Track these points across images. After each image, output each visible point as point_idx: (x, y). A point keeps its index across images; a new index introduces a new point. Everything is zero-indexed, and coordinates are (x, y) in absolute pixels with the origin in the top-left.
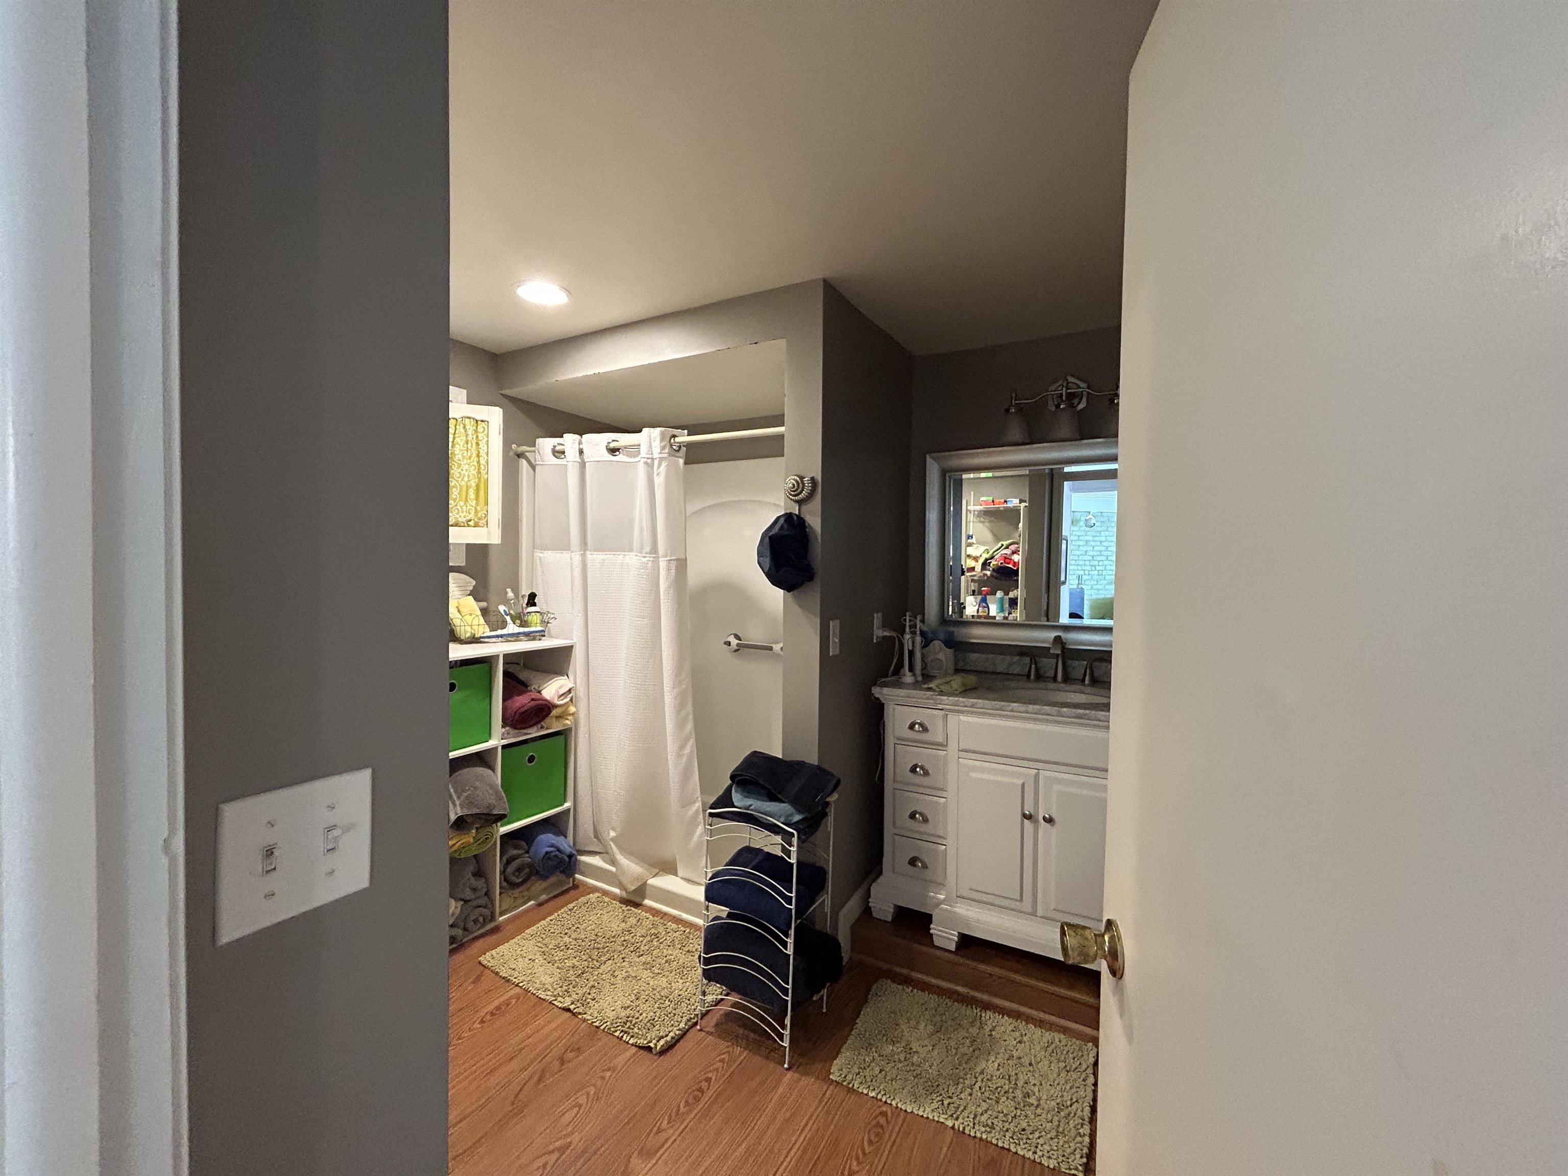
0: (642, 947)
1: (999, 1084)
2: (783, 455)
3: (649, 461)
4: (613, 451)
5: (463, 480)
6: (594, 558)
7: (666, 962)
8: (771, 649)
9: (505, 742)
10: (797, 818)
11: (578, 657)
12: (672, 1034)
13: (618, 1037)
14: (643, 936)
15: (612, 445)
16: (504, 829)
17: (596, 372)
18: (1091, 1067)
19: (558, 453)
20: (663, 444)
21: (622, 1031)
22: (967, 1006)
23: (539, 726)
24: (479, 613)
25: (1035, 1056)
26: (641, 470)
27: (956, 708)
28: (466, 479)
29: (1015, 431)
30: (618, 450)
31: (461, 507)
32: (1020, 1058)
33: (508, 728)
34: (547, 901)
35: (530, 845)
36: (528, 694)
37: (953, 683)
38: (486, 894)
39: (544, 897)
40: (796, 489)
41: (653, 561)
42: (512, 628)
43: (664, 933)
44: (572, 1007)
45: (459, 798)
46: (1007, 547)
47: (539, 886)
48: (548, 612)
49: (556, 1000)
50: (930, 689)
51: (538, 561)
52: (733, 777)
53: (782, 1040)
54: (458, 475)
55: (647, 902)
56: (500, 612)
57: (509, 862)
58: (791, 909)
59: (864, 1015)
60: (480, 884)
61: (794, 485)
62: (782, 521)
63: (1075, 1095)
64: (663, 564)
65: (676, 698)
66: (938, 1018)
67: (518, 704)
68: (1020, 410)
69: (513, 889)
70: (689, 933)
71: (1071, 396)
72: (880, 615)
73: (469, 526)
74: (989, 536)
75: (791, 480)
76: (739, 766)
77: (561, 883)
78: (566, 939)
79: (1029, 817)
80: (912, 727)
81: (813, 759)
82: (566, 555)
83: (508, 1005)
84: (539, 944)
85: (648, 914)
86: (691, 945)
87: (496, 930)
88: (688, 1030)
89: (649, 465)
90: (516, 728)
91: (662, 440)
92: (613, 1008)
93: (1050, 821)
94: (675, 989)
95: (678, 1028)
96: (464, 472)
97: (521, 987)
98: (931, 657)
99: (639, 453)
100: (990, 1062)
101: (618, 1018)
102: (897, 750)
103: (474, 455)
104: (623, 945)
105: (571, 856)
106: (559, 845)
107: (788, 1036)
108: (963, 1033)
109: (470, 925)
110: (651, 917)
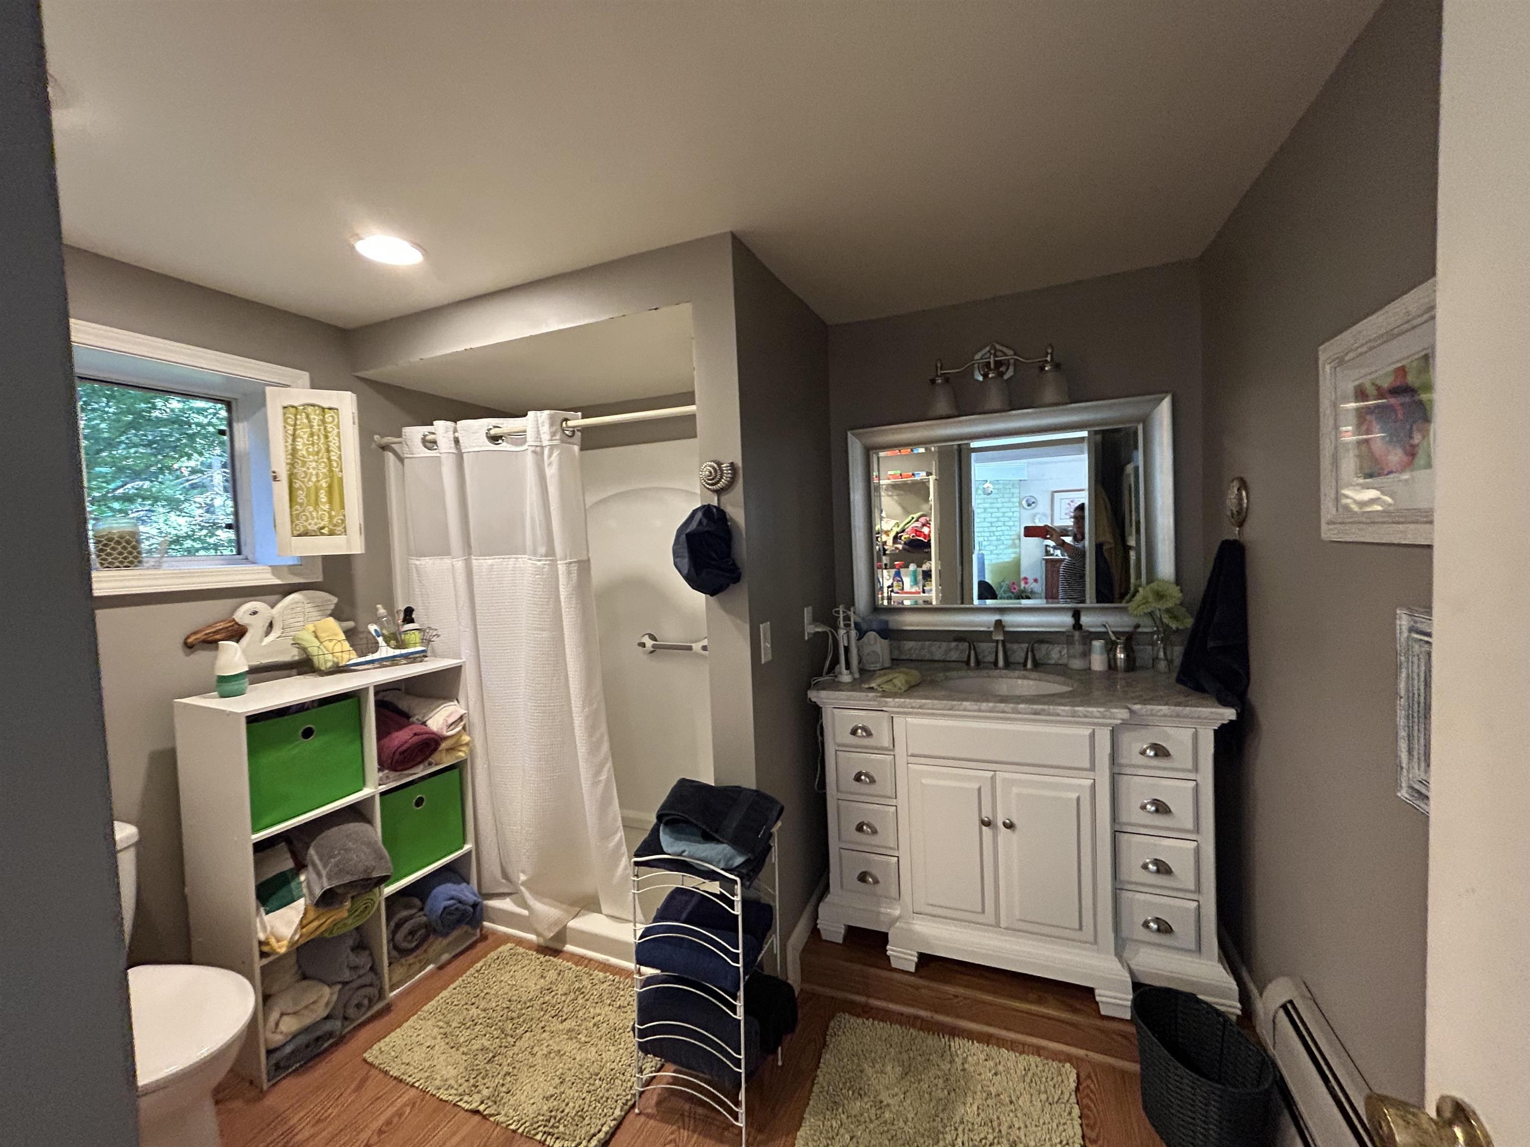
0: (564, 1009)
1: (982, 1136)
2: (695, 436)
3: (538, 449)
4: (495, 439)
5: (309, 480)
6: (481, 564)
7: (595, 1025)
8: (690, 648)
9: (383, 788)
10: (739, 860)
11: (468, 678)
12: (605, 1129)
13: (540, 1142)
14: (566, 994)
15: (492, 432)
16: (389, 890)
17: (468, 347)
18: (1073, 1093)
19: (429, 443)
20: (554, 429)
21: (545, 1133)
22: (934, 1034)
23: (426, 763)
24: (343, 637)
25: (1014, 1090)
26: (530, 459)
27: (902, 710)
28: (314, 479)
29: (942, 405)
30: (501, 437)
31: (310, 513)
32: (999, 1095)
33: (386, 771)
34: (449, 962)
35: (423, 901)
36: (411, 727)
37: (896, 681)
38: (372, 969)
39: (446, 957)
40: (713, 478)
41: (548, 565)
42: (385, 651)
43: (589, 986)
44: (481, 1108)
45: (325, 866)
46: (917, 520)
47: (438, 944)
48: (430, 628)
49: (461, 1100)
50: (871, 689)
51: (414, 570)
52: (660, 817)
53: (737, 1119)
54: (303, 475)
55: (569, 948)
56: (370, 633)
57: (398, 926)
58: (738, 968)
59: (824, 1063)
60: (363, 960)
61: (710, 472)
62: (699, 515)
63: (1064, 1134)
64: (561, 568)
65: (587, 717)
66: (905, 1056)
67: (396, 743)
68: (947, 380)
69: (405, 956)
70: (619, 982)
71: (999, 364)
72: (810, 608)
73: (323, 534)
74: (898, 510)
75: (707, 468)
76: (666, 802)
77: (467, 935)
78: (474, 1011)
79: (987, 824)
80: (854, 732)
81: (749, 782)
82: (447, 561)
83: (400, 1116)
84: (441, 1024)
85: (570, 964)
86: (623, 998)
87: (388, 1009)
88: (624, 1118)
89: (538, 453)
90: (396, 771)
91: (552, 424)
92: (532, 1101)
93: (1010, 826)
94: (607, 1062)
95: (612, 1118)
96: (311, 470)
97: (418, 1088)
98: (867, 650)
99: (524, 441)
100: (968, 1105)
101: (539, 1114)
102: (840, 760)
103: (323, 450)
104: (542, 1009)
105: (475, 905)
106: (461, 895)
107: (744, 1115)
108: (933, 1071)
109: (351, 1012)
110: (573, 966)
